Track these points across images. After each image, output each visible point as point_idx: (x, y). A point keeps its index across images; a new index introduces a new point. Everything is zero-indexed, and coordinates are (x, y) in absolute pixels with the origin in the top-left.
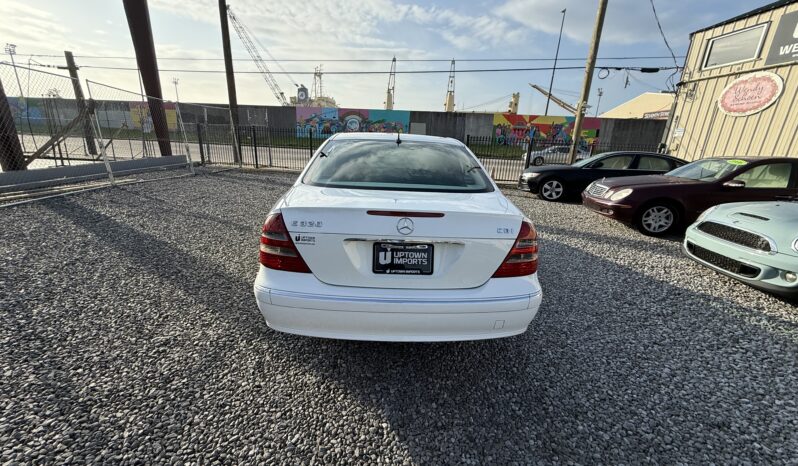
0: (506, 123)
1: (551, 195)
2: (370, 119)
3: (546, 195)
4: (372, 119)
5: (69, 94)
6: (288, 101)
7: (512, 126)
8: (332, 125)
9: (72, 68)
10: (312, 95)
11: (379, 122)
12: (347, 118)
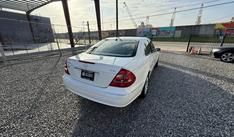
0: (223, 27)
1: (226, 60)
2: (160, 30)
3: (223, 59)
4: (161, 30)
5: (86, 30)
6: (138, 27)
7: (226, 28)
8: (147, 33)
9: (88, 25)
10: (145, 24)
11: (163, 31)
12: (152, 31)
